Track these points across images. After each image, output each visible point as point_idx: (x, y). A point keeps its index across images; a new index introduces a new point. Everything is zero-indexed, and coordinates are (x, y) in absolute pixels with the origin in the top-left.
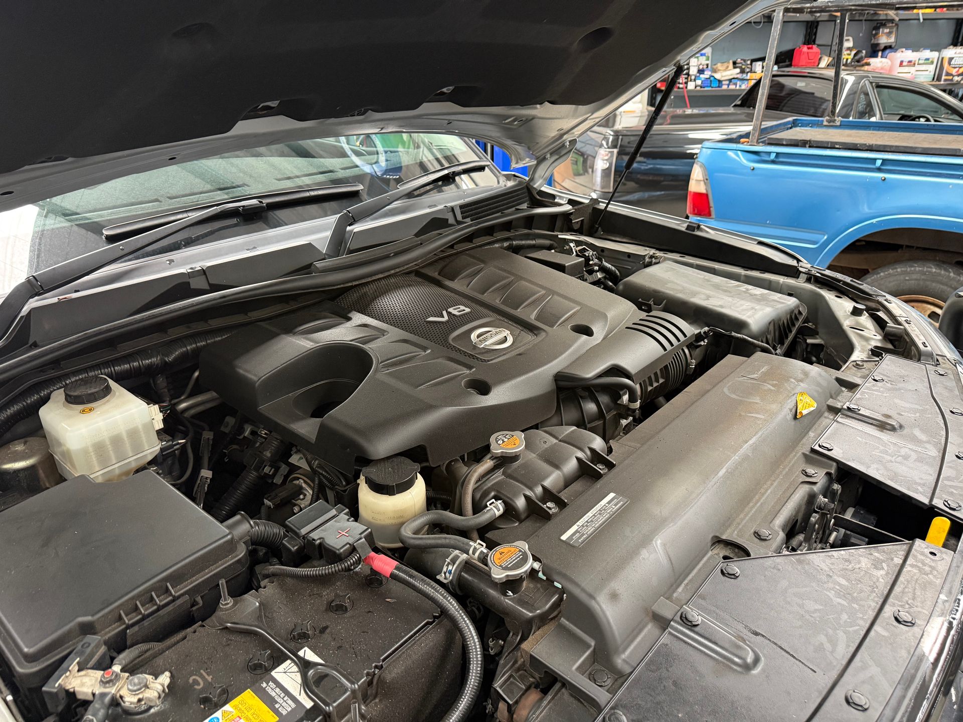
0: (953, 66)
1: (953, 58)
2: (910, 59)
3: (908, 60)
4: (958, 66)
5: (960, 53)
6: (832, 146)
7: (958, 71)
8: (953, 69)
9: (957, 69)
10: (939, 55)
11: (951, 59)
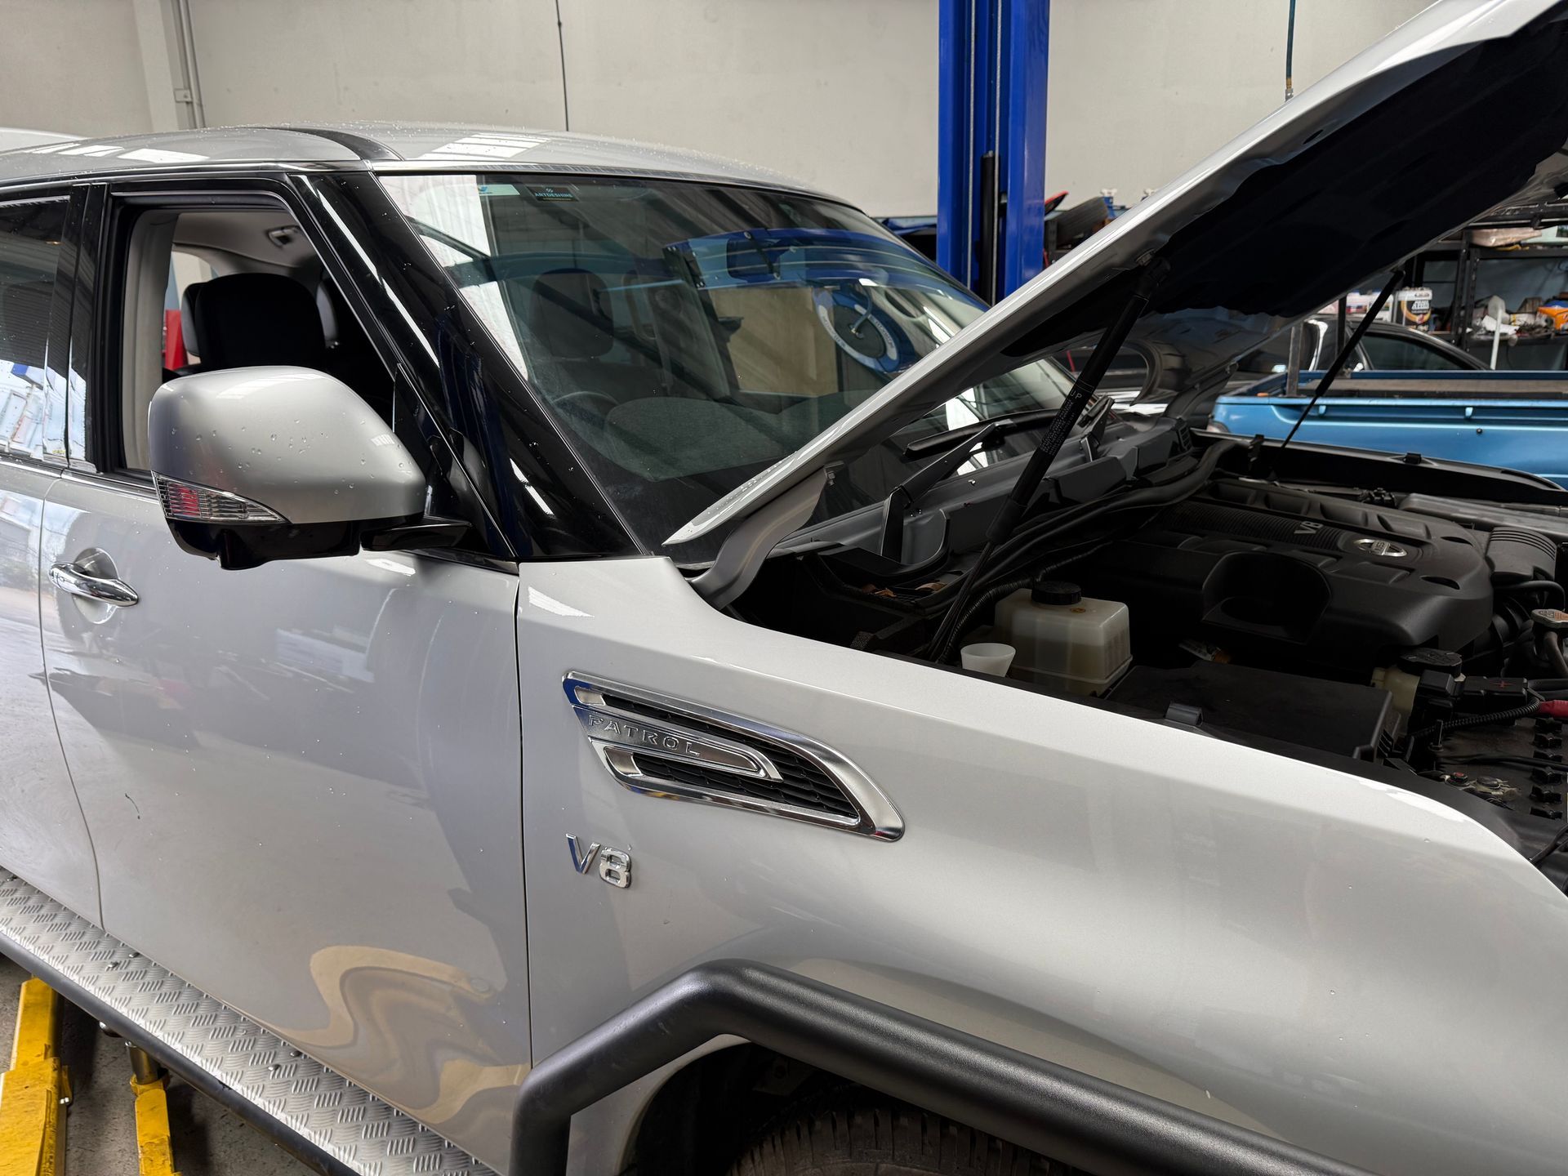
0: (1415, 312)
1: (1413, 302)
2: (1360, 304)
3: (1356, 305)
4: (1421, 312)
5: (1421, 296)
6: (1390, 395)
7: (1423, 318)
8: (1414, 316)
9: (1421, 316)
10: (1394, 299)
11: (1410, 304)
